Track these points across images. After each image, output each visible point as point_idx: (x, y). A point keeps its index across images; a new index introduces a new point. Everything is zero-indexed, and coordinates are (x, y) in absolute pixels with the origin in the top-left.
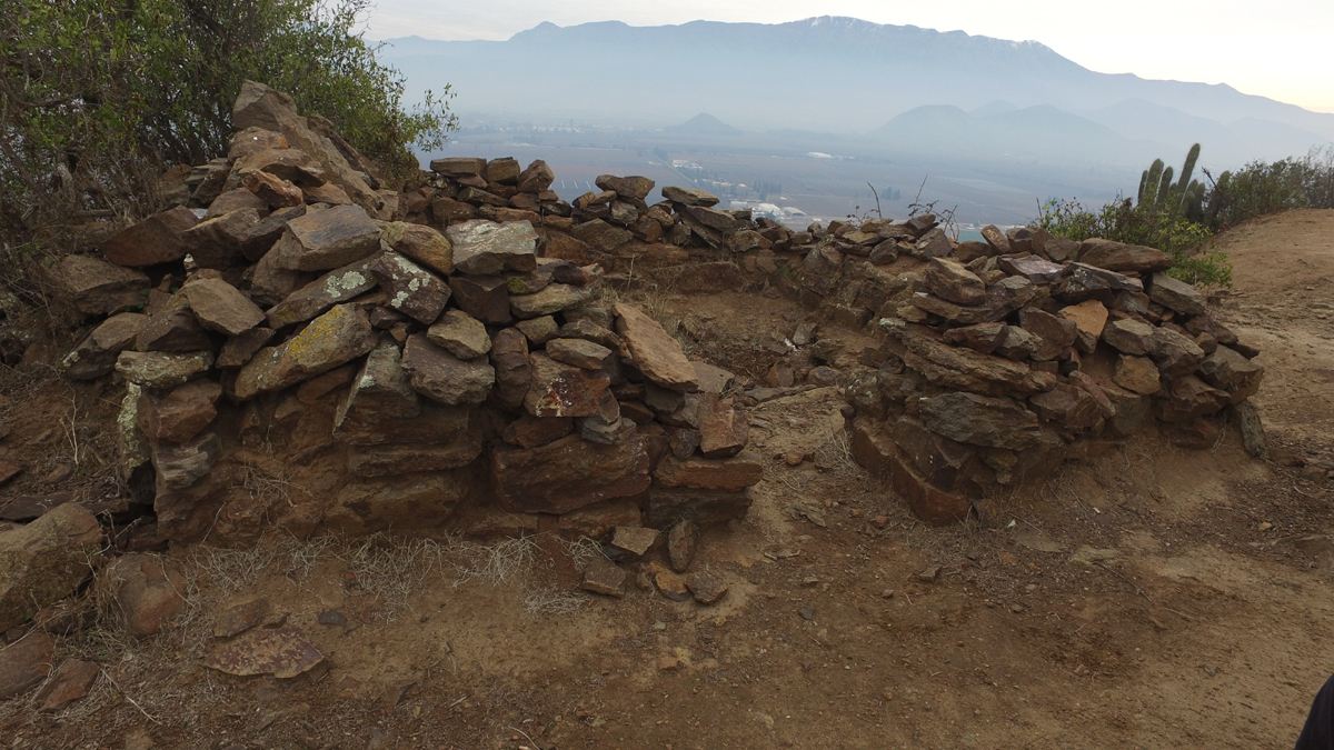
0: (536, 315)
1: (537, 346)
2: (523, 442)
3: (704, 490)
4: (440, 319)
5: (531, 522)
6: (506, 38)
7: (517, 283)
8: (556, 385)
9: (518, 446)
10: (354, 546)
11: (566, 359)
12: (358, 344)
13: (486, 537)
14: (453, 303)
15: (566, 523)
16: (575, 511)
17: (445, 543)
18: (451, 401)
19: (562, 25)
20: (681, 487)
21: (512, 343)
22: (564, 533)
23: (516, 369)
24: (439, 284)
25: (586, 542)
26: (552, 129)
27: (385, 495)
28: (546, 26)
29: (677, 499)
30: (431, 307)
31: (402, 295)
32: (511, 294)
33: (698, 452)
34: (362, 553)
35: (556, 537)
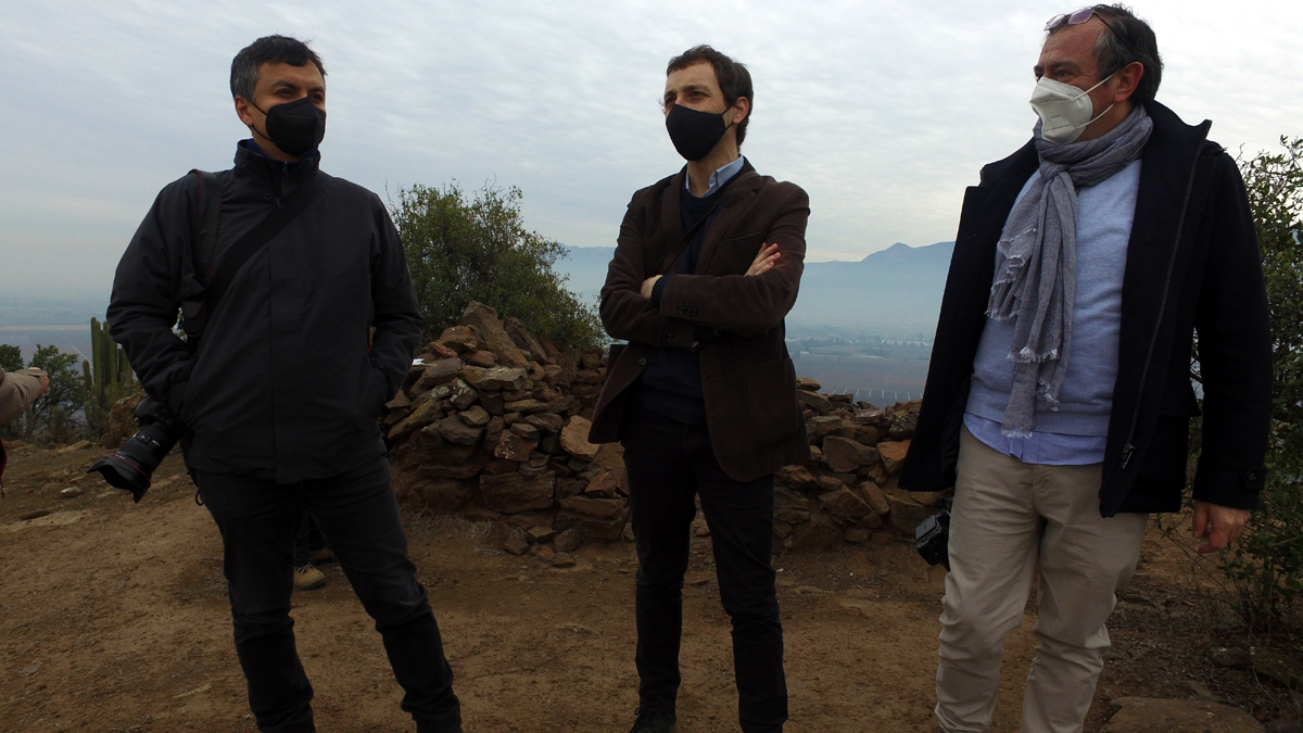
0: (512, 411)
1: (507, 426)
2: (493, 471)
3: (583, 513)
4: (467, 409)
5: (496, 515)
6: (860, 259)
7: (507, 396)
8: (506, 443)
9: (490, 473)
10: (416, 513)
11: (516, 432)
12: (431, 415)
13: (473, 519)
14: (477, 402)
15: (512, 519)
16: (516, 513)
17: (454, 518)
18: (452, 440)
19: (914, 246)
20: (571, 510)
21: (497, 422)
22: (510, 525)
23: (492, 434)
24: (472, 392)
25: (519, 531)
26: (901, 343)
27: (430, 487)
28: (899, 248)
29: (570, 516)
30: (464, 402)
31: (455, 396)
32: (504, 401)
33: (582, 493)
34: (419, 515)
35: (506, 525)
